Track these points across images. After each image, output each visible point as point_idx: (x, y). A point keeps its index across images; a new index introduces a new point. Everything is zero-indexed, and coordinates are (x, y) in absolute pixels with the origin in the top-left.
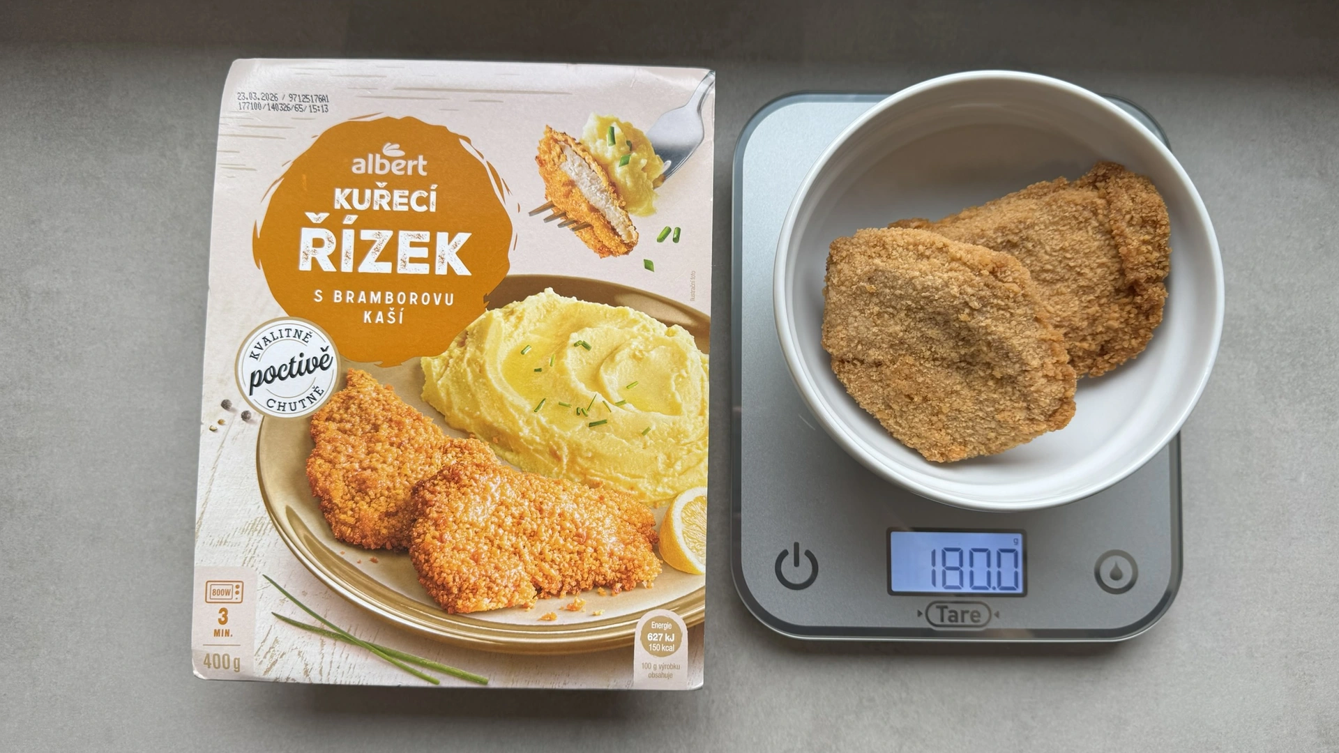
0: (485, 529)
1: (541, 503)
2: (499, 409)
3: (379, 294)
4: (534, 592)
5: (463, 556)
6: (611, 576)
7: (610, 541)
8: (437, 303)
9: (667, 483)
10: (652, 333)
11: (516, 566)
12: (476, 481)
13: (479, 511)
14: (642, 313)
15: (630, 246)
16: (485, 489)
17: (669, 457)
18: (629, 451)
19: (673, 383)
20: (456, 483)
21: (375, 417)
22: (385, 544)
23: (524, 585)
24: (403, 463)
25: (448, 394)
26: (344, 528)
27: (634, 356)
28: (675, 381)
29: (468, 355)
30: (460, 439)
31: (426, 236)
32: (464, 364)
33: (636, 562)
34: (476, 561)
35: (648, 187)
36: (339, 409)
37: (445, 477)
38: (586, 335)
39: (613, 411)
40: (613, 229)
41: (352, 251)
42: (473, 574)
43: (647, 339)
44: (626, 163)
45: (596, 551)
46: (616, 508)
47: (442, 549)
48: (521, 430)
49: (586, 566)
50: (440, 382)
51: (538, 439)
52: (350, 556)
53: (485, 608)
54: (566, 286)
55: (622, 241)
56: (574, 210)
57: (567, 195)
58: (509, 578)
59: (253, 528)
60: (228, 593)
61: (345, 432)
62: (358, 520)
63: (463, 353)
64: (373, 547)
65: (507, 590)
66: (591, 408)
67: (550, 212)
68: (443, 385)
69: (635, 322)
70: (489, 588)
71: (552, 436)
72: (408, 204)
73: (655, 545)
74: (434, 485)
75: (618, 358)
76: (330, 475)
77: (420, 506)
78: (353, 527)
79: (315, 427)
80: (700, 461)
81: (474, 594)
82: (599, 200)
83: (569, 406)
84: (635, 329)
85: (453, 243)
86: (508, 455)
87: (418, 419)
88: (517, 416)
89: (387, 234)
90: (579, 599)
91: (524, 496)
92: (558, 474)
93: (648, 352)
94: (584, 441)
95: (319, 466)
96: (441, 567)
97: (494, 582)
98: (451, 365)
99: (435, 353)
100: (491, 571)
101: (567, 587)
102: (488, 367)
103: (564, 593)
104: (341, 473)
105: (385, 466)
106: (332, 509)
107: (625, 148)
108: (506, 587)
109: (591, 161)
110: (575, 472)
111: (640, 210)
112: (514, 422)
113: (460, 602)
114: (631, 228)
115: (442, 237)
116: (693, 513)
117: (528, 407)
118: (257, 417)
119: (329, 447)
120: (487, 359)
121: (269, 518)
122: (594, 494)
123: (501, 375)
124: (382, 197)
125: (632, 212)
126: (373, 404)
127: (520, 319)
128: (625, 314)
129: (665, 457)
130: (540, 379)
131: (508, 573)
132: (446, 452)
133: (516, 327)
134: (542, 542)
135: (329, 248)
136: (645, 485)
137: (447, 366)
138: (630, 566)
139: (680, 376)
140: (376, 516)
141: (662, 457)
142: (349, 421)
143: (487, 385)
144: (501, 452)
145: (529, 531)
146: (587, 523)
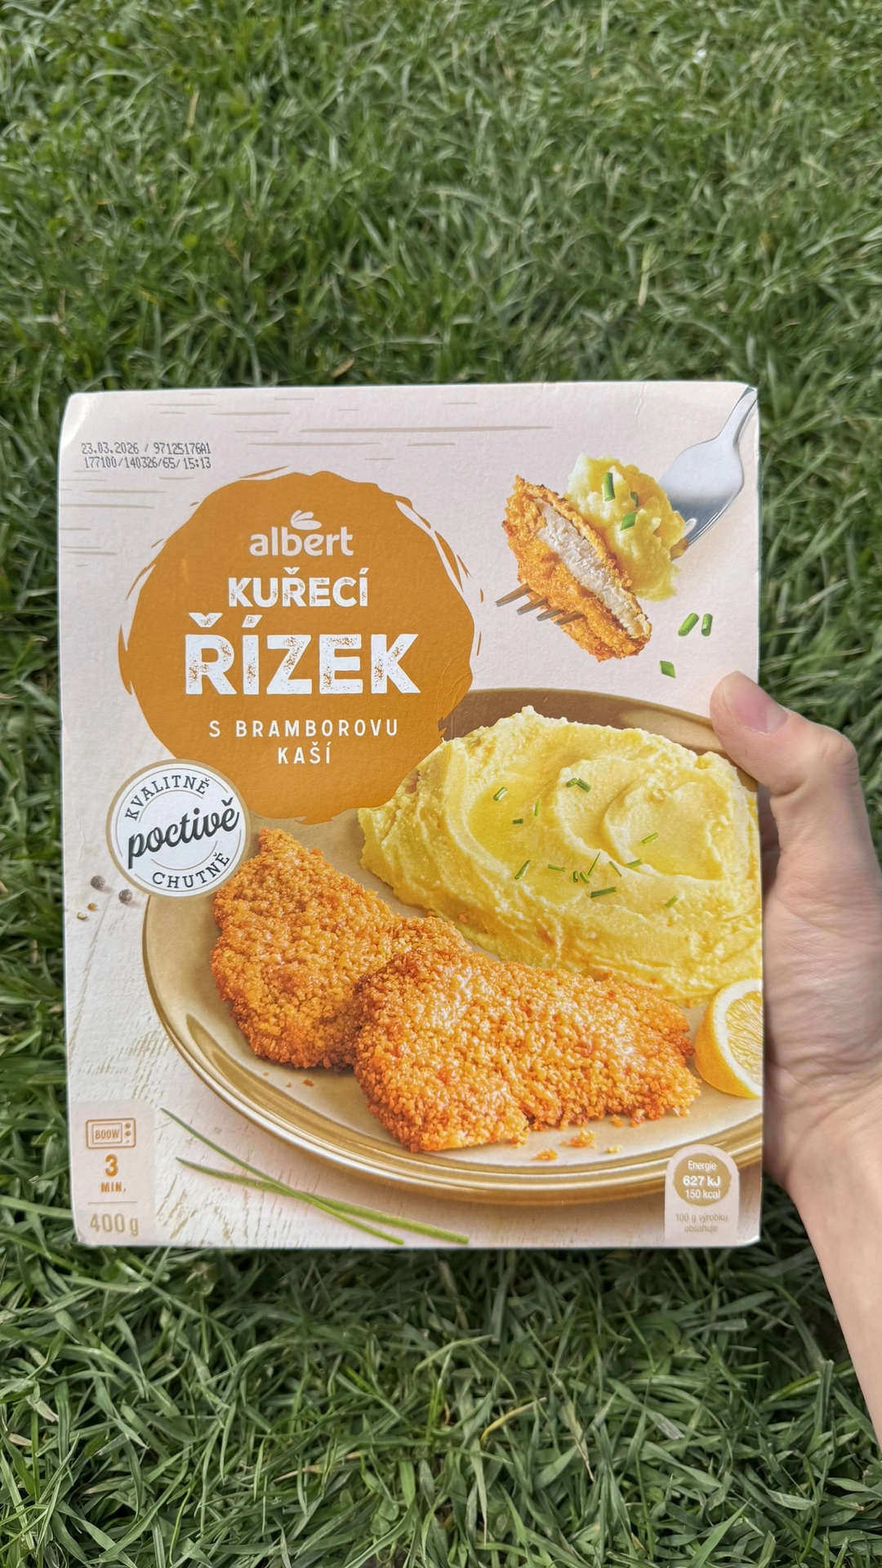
0: (454, 1037)
1: (529, 1002)
2: (466, 876)
3: (297, 723)
4: (523, 1121)
5: (426, 1074)
6: (628, 1099)
7: (626, 1053)
8: (376, 733)
9: (704, 974)
10: (675, 764)
11: (499, 1087)
12: (439, 973)
13: (445, 1014)
14: (661, 737)
15: (639, 644)
16: (453, 984)
17: (705, 937)
18: (649, 929)
19: (708, 834)
20: (413, 977)
21: (300, 891)
22: (321, 1061)
23: (510, 1112)
24: (340, 952)
25: (397, 858)
26: (266, 1041)
27: (652, 798)
28: (711, 831)
29: (421, 804)
30: (416, 918)
31: (356, 642)
32: (417, 817)
33: (663, 1081)
34: (445, 1081)
35: (664, 558)
36: (251, 883)
37: (397, 970)
38: (582, 771)
39: (625, 875)
40: (615, 620)
41: (257, 665)
42: (442, 1098)
43: (669, 773)
44: (631, 524)
45: (606, 1065)
46: (632, 1007)
47: (398, 1065)
48: (497, 904)
49: (594, 1086)
50: (385, 842)
51: (521, 916)
52: (277, 1078)
53: (459, 1144)
54: (552, 703)
55: (628, 637)
56: (558, 595)
57: (548, 575)
58: (490, 1102)
59: (144, 1046)
60: (115, 1134)
61: (260, 913)
62: (284, 1030)
63: (415, 801)
64: (306, 1065)
65: (488, 1119)
66: (594, 872)
67: (525, 600)
68: (388, 846)
69: (650, 749)
70: (464, 1117)
71: (541, 911)
72: (330, 597)
73: (689, 1057)
74: (384, 980)
75: (628, 800)
76: (243, 971)
77: (365, 1009)
78: (279, 1040)
79: (220, 908)
80: (751, 942)
81: (445, 1126)
82: (594, 580)
83: (563, 869)
84: (651, 759)
85: (393, 648)
86: (481, 938)
87: (358, 893)
88: (491, 885)
89: (305, 639)
90: (587, 1131)
91: (504, 992)
92: (550, 963)
93: (671, 791)
94: (584, 917)
95: (228, 959)
96: (398, 1089)
97: (470, 1109)
98: (398, 818)
99: (377, 802)
100: (465, 1094)
101: (569, 1115)
102: (449, 821)
103: (565, 1123)
104: (259, 968)
105: (316, 956)
106: (248, 1016)
107: (629, 503)
108: (486, 1115)
109: (581, 525)
110: (573, 959)
111: (654, 591)
112: (488, 893)
113: (426, 1136)
114: (641, 618)
115: (378, 641)
116: (744, 1015)
117: (506, 873)
118: (142, 899)
119: (240, 934)
120: (448, 809)
121: (164, 1033)
122: (601, 989)
123: (467, 829)
124: (294, 588)
125: (642, 594)
126: (296, 874)
127: (490, 751)
128: (636, 739)
129: (700, 937)
130: (520, 835)
131: (488, 1096)
132: (397, 936)
133: (485, 762)
134: (531, 1054)
135: (225, 662)
136: (672, 976)
137: (394, 819)
138: (655, 1086)
139: (719, 824)
140: (308, 1023)
141: (695, 938)
142: (265, 899)
143: (449, 843)
144: (471, 934)
145: (514, 1040)
146: (593, 1029)
